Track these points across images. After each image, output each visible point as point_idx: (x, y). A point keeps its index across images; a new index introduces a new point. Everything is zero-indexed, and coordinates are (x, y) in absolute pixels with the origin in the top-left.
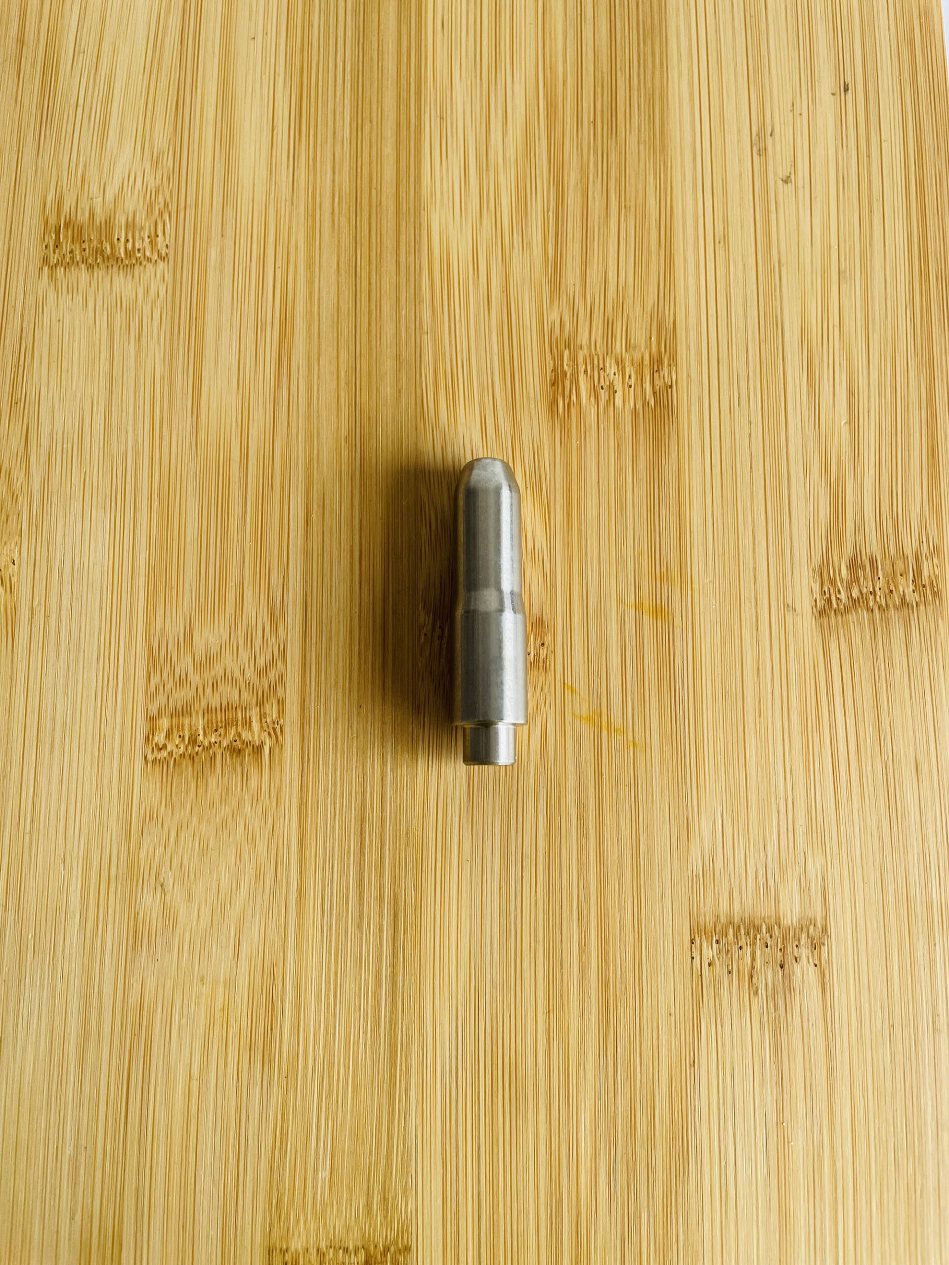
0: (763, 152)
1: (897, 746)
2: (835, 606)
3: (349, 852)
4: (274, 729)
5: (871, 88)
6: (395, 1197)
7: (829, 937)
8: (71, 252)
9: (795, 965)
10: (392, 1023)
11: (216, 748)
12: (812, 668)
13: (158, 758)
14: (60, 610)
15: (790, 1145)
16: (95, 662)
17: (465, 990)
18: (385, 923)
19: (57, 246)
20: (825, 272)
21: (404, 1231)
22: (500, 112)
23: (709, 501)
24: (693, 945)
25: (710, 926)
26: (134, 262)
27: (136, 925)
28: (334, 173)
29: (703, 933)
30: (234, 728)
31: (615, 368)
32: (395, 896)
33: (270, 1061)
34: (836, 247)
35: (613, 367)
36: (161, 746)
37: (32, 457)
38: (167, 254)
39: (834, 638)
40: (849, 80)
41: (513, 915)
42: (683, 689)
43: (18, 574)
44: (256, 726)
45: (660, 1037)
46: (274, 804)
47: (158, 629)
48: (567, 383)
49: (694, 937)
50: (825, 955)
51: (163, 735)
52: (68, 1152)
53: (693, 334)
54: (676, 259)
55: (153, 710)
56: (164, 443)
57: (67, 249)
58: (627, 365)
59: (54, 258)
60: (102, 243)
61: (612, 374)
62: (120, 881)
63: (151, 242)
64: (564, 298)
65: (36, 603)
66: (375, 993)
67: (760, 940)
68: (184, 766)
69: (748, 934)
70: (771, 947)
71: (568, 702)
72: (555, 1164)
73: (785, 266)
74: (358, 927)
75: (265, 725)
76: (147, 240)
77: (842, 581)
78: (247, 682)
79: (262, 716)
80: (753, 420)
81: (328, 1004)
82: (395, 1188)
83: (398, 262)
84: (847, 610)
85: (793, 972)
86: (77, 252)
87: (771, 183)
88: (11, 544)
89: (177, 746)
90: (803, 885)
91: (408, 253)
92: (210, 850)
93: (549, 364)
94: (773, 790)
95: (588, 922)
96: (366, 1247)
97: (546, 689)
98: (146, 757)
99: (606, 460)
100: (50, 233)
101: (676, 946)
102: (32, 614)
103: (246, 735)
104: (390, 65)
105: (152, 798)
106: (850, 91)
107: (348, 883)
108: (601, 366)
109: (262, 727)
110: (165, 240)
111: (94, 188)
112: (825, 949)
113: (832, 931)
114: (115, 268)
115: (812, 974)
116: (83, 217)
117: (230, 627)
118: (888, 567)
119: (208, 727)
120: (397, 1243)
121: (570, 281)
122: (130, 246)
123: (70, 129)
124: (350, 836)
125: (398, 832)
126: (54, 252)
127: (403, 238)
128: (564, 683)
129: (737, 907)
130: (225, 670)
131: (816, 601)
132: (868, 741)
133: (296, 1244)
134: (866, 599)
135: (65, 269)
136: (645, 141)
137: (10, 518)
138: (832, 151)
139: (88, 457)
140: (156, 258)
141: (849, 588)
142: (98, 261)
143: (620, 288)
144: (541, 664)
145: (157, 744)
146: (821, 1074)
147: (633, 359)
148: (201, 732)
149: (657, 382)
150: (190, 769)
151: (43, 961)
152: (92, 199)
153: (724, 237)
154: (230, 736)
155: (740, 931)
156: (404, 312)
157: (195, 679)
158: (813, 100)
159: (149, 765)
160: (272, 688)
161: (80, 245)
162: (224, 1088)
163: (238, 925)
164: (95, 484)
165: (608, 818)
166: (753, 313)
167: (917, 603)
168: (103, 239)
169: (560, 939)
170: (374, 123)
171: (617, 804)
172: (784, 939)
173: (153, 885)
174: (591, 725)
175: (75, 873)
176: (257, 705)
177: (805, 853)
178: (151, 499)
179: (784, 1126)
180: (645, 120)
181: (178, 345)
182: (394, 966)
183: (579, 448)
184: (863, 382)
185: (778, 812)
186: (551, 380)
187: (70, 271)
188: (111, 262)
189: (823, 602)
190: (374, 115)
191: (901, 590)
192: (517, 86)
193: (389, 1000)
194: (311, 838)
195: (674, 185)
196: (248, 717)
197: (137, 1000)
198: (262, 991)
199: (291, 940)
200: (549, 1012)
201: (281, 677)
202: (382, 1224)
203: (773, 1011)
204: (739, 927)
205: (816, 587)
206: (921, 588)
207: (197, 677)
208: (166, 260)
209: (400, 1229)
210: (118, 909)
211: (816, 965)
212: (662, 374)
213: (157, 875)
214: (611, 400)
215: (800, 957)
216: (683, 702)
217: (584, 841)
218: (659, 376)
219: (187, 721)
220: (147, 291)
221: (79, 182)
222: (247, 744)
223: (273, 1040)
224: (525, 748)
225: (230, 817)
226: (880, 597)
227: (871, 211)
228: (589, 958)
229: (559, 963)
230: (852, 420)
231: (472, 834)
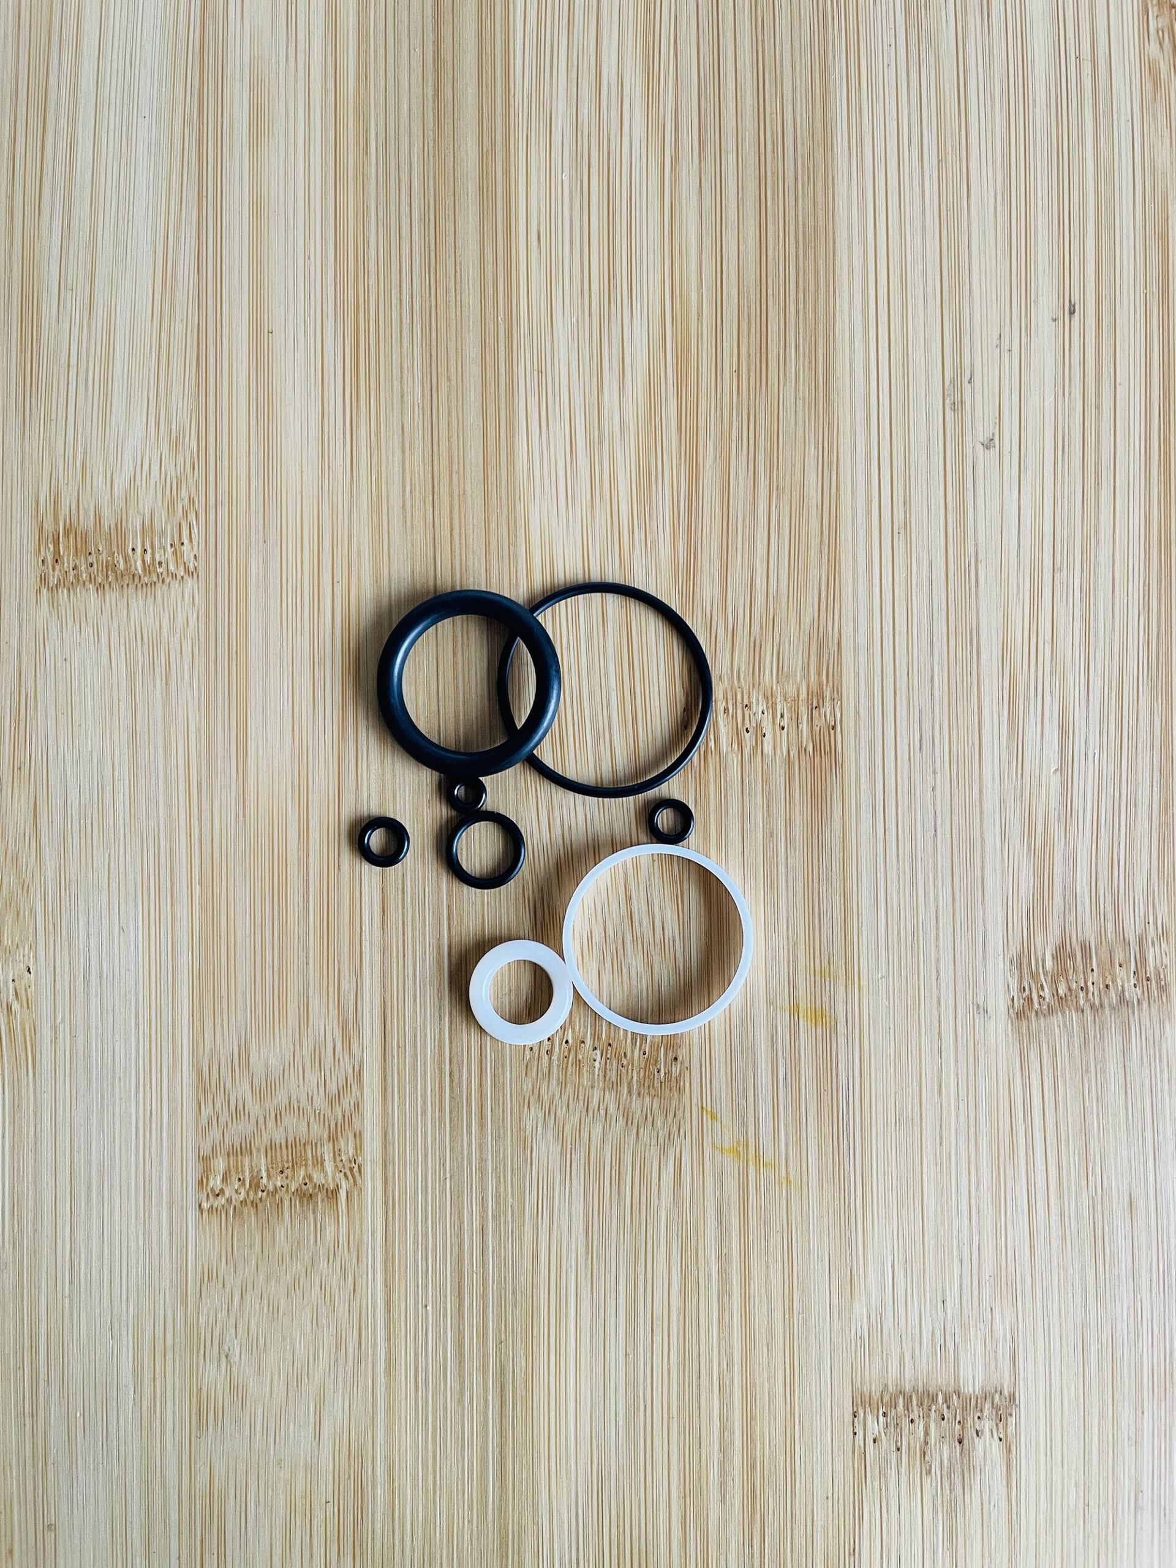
0: (958, 406)
1: (1108, 1178)
2: (1036, 1006)
3: (445, 1315)
4: (351, 1169)
5: (1105, 309)
7: (1018, 1407)
8: (75, 568)
9: (976, 1440)
10: (502, 1511)
11: (282, 1193)
12: (1006, 1086)
13: (215, 1205)
14: (89, 1028)
16: (133, 1092)
18: (490, 1398)
19: (57, 561)
20: (1035, 569)
22: (615, 361)
23: (881, 876)
26: (155, 579)
27: (199, 1402)
28: (403, 452)
29: (867, 1405)
30: (303, 1168)
31: (762, 705)
32: (501, 1363)
33: (362, 1553)
34: (1051, 535)
35: (760, 703)
36: (217, 1192)
37: (43, 838)
38: (195, 568)
39: (1034, 1046)
40: (1076, 298)
41: (641, 1387)
42: (848, 1113)
43: (36, 986)
44: (329, 1166)
45: (815, 1525)
46: (355, 1260)
47: (207, 1048)
49: (857, 1409)
50: (1011, 1429)
51: (219, 1178)
53: (862, 658)
54: (843, 556)
55: (206, 1149)
57: (69, 563)
58: (778, 700)
59: (53, 577)
60: (113, 556)
61: (760, 712)
62: (177, 1350)
63: (175, 553)
65: (59, 1020)
66: (481, 1477)
67: (935, 1411)
68: (246, 1217)
69: (921, 1404)
70: (948, 1419)
71: (707, 1128)
73: (983, 566)
74: (459, 1402)
75: (340, 1165)
76: (169, 550)
77: (1045, 974)
78: (317, 1112)
79: (337, 1153)
80: (938, 770)
81: (427, 1489)
84: (1051, 1010)
85: (974, 1448)
86: (83, 568)
87: (968, 451)
88: (24, 948)
89: (236, 1191)
90: (988, 1345)
92: (281, 1315)
94: (955, 1233)
95: (732, 1391)
97: (680, 1114)
98: (200, 1206)
99: (753, 824)
100: (47, 544)
101: (835, 1419)
102: (56, 1033)
103: (317, 1177)
104: (471, 299)
105: (210, 1254)
106: (1077, 314)
107: (445, 1350)
108: (746, 702)
109: (336, 1167)
110: (192, 548)
111: (99, 480)
112: (1012, 1421)
113: (1022, 1398)
114: (132, 587)
115: (996, 1449)
116: (87, 522)
117: (294, 1041)
118: (1105, 956)
119: (272, 1168)
121: (707, 594)
122: (148, 557)
123: (63, 399)
124: (446, 1297)
125: (503, 1291)
126: (54, 569)
127: (494, 538)
128: (702, 1108)
129: (908, 1374)
130: (290, 1098)
131: (1013, 1000)
132: (1073, 1166)
134: (1076, 997)
135: (69, 591)
136: (804, 397)
137: (21, 915)
138: (1049, 401)
139: (112, 836)
140: (182, 573)
141: (1055, 983)
142: (110, 580)
143: (770, 601)
144: (674, 1084)
145: (212, 1190)
147: (785, 694)
148: (264, 1175)
149: (816, 722)
150: (253, 1218)
151: (96, 1442)
152: (96, 495)
153: (906, 526)
154: (298, 1178)
155: (911, 1402)
157: (254, 1108)
158: (1027, 329)
159: (205, 1214)
160: (347, 1120)
161: (86, 558)
163: (318, 1400)
164: (122, 870)
165: (755, 1270)
166: (940, 628)
167: (1138, 1000)
168: (115, 549)
169: (698, 1414)
170: (454, 383)
171: (767, 1253)
172: (964, 1409)
173: (216, 1355)
174: (735, 1159)
175: (125, 1344)
176: (330, 1140)
177: (991, 1307)
180: (804, 366)
181: (216, 688)
182: (502, 1446)
184: (1079, 716)
185: (960, 1260)
186: (682, 722)
187: (75, 594)
188: (126, 580)
189: (1022, 1001)
190: (453, 370)
191: (1120, 983)
192: (637, 325)
193: (497, 1485)
194: (399, 1297)
195: (841, 456)
197: (206, 1485)
198: (349, 1478)
199: (380, 1417)
200: (685, 1496)
201: (357, 1105)
203: (948, 1492)
204: (911, 1396)
205: (1014, 983)
206: (1145, 983)
207: (257, 1107)
208: (195, 576)
210: (177, 1384)
211: (1001, 1440)
212: (822, 711)
213: (221, 1344)
214: (759, 747)
215: (983, 1430)
216: (848, 1129)
217: (726, 1299)
218: (819, 715)
219: (247, 1162)
220: (173, 619)
221: (79, 473)
222: (320, 1188)
223: (365, 1530)
224: (655, 1188)
225: (303, 1274)
226: (1093, 994)
227: (1098, 484)
228: (732, 1433)
229: (696, 1440)
230: (1064, 766)
231: (592, 1293)
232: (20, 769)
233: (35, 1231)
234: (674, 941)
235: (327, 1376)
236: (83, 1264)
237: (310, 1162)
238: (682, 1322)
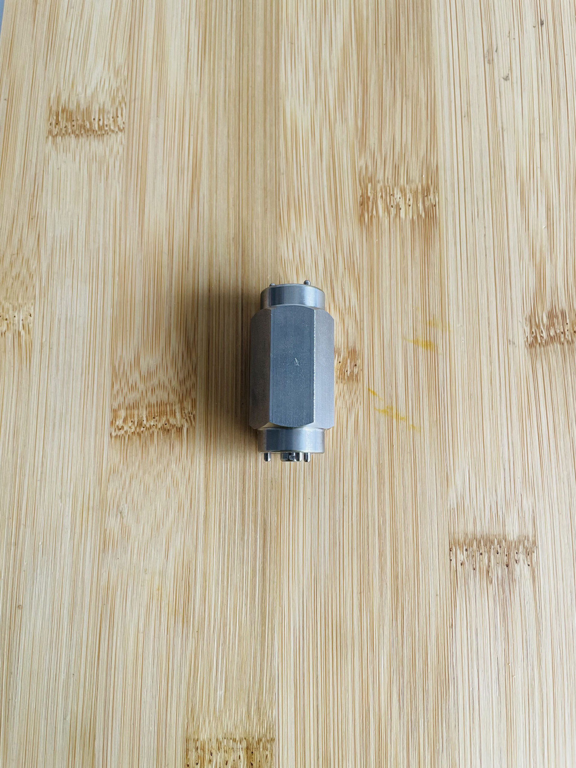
0: (491, 62)
2: (539, 341)
3: (236, 492)
4: (190, 417)
5: (557, 24)
6: (265, 708)
7: (537, 547)
8: (66, 127)
9: (516, 565)
10: (263, 599)
11: (154, 429)
12: (525, 380)
13: (119, 435)
14: (59, 345)
15: (513, 677)
16: (80, 376)
17: (308, 578)
18: (258, 537)
19: (57, 124)
20: (531, 135)
21: (271, 728)
22: (327, 39)
23: (459, 276)
24: (451, 552)
25: (462, 540)
26: (104, 132)
27: (105, 537)
28: (226, 77)
29: (457, 545)
30: (165, 416)
31: (400, 195)
32: (264, 520)
33: (187, 622)
34: (538, 119)
35: (399, 193)
36: (120, 428)
37: (42, 249)
38: (124, 128)
39: (539, 359)
40: (543, 18)
41: (338, 532)
42: (444, 393)
43: (34, 323)
44: (178, 415)
45: (431, 609)
46: (190, 464)
47: (118, 356)
48: (370, 203)
49: (452, 547)
50: (534, 559)
51: (121, 421)
52: (63, 677)
53: (449, 173)
54: (438, 127)
55: (115, 406)
56: (122, 242)
57: (63, 125)
58: (407, 192)
59: (55, 131)
60: (84, 121)
61: (398, 198)
62: (95, 510)
63: (114, 121)
64: (368, 151)
65: (44, 340)
66: (252, 580)
67: (493, 549)
68: (134, 440)
69: (485, 545)
70: (500, 553)
71: (372, 400)
72: (365, 687)
73: (506, 131)
74: (242, 539)
75: (184, 415)
76: (111, 119)
77: (544, 326)
78: (173, 388)
79: (182, 409)
80: (487, 226)
81: (223, 586)
82: (265, 700)
83: (265, 131)
84: (547, 343)
85: (515, 569)
86: (69, 127)
87: (497, 81)
88: (29, 304)
89: (130, 427)
90: (520, 515)
91: (271, 125)
92: (150, 492)
93: (359, 192)
94: (501, 455)
95: (385, 537)
96: (247, 738)
97: (358, 393)
98: (111, 434)
99: (395, 251)
100: (53, 116)
101: (440, 553)
102: (42, 347)
103: (172, 421)
104: (260, 12)
105: (115, 459)
106: (544, 25)
107: (235, 512)
108: (391, 193)
109: (182, 416)
110: (122, 120)
111: (80, 89)
112: (535, 555)
113: (539, 544)
114: (92, 136)
115: (527, 571)
116: (72, 107)
117: (162, 355)
118: (573, 317)
119: (149, 416)
120: (266, 736)
121: (372, 142)
122: (101, 123)
123: (65, 53)
124: (236, 483)
125: (266, 481)
126: (55, 127)
127: (268, 116)
128: (369, 390)
129: (478, 528)
130: (159, 381)
131: (527, 338)
132: (561, 425)
133: (204, 736)
134: (559, 337)
135: (62, 137)
136: (418, 55)
137: (28, 289)
138: (534, 61)
139: (76, 252)
140: (117, 130)
141: (548, 330)
142: (82, 132)
143: (403, 145)
144: (354, 377)
145: (118, 426)
146: (532, 633)
147: (411, 189)
148: (145, 419)
149: (426, 203)
150: (138, 441)
151: (48, 559)
152: (78, 95)
153: (468, 113)
154: (162, 421)
155: (480, 543)
156: (269, 161)
157: (141, 386)
158: (522, 30)
159: (113, 439)
160: (188, 392)
161: (71, 123)
162: (159, 638)
163: (168, 538)
165: (397, 473)
166: (486, 160)
168: (85, 119)
169: (367, 547)
170: (250, 47)
171: (403, 464)
172: (509, 548)
173: (115, 513)
174: (386, 415)
175: (68, 506)
176: (179, 402)
177: (521, 495)
178: (114, 277)
179: (509, 666)
180: (417, 43)
181: (130, 183)
182: (264, 563)
183: (378, 243)
184: (555, 201)
185: (504, 469)
186: (360, 202)
187: (65, 138)
188: (90, 133)
189: (532, 338)
190: (250, 42)
192: (338, 24)
193: (261, 584)
194: (212, 484)
195: (436, 81)
196: (173, 410)
197: (105, 584)
198: (182, 578)
199: (200, 547)
200: (361, 592)
201: (194, 385)
202: (257, 724)
203: (502, 593)
204: (480, 541)
205: (527, 329)
207: (143, 386)
208: (123, 131)
209: (268, 727)
210: (94, 527)
211: (529, 565)
212: (429, 198)
213: (118, 506)
214: (398, 214)
215: (519, 560)
216: (444, 401)
217: (382, 487)
218: (428, 199)
219: (136, 412)
220: (111, 150)
221: (71, 85)
222: (174, 426)
223: (189, 609)
224: (345, 430)
225: (163, 471)
226: (568, 335)
227: (559, 97)
228: (385, 559)
229: (367, 562)
230: (550, 226)
231: (312, 482)
232: (32, 219)
233: (25, 446)
234: (355, 308)
235: (173, 525)
236: (48, 463)
237: (168, 413)
238: (359, 498)
